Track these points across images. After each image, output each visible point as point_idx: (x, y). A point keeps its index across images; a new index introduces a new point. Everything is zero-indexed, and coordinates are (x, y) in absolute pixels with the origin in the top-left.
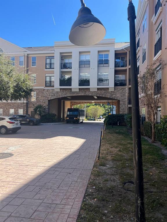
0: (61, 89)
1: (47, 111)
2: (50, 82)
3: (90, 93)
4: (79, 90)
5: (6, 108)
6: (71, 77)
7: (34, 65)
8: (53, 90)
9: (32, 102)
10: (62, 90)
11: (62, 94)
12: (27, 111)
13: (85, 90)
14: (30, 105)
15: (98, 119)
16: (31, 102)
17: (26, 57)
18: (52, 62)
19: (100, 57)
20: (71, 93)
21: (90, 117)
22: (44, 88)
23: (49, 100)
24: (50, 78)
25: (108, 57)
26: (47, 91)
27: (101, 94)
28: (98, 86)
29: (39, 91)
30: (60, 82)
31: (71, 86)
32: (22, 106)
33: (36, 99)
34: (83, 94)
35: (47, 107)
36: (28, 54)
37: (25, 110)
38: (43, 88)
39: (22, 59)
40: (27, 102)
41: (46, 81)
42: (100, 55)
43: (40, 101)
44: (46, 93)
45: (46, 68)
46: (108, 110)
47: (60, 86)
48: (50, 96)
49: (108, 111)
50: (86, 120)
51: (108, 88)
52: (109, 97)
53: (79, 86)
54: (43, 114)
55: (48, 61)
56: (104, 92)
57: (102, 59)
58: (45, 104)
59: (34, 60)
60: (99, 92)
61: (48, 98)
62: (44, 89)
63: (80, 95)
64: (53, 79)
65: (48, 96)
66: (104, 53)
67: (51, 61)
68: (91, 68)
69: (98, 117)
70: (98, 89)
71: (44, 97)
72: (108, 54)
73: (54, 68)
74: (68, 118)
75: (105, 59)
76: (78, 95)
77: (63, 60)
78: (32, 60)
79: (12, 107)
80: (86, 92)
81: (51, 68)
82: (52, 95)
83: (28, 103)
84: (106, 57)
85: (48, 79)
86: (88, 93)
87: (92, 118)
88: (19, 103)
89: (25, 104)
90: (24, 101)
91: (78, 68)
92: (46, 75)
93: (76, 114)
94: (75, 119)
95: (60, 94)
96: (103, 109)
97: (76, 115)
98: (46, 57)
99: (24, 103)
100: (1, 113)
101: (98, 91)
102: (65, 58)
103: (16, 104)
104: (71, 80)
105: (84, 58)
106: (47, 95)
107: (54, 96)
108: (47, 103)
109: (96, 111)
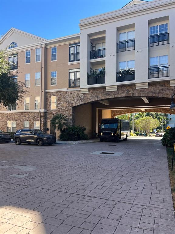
0: (89, 89)
1: (70, 123)
2: (75, 80)
3: (135, 91)
4: (118, 88)
5: (21, 121)
6: (104, 69)
7: (54, 60)
8: (79, 91)
9: (52, 110)
10: (91, 91)
11: (91, 97)
12: (45, 124)
13: (128, 88)
14: (49, 115)
15: (151, 134)
16: (50, 111)
17: (44, 49)
18: (78, 51)
19: (152, 32)
20: (104, 94)
21: (141, 131)
22: (67, 89)
23: (73, 108)
24: (75, 75)
25: (166, 29)
26: (71, 94)
27: (155, 93)
28: (149, 78)
29: (61, 94)
30: (88, 78)
31: (104, 82)
32: (39, 117)
33: (57, 106)
34: (124, 95)
35: (71, 117)
36: (46, 45)
37: (43, 123)
38: (65, 89)
39: (39, 52)
40: (46, 110)
41: (69, 80)
42: (151, 28)
43: (62, 109)
44: (70, 97)
45: (70, 61)
46: (164, 122)
47: (88, 84)
48: (75, 101)
49: (163, 124)
50: (135, 136)
51: (168, 82)
52: (170, 97)
53: (117, 82)
54: (65, 127)
55: (73, 51)
56: (160, 88)
57: (155, 34)
58: (68, 114)
59: (54, 51)
60: (152, 89)
61: (72, 104)
62: (67, 92)
63: (119, 96)
64: (78, 76)
65: (72, 101)
66: (158, 24)
67: (76, 50)
68: (136, 50)
69: (151, 131)
70: (150, 84)
71: (67, 102)
72: (166, 25)
73: (79, 60)
74: (102, 134)
75: (162, 32)
76: (116, 96)
77: (94, 47)
78: (52, 52)
79: (27, 119)
80: (128, 90)
81: (76, 60)
82: (77, 100)
83: (47, 112)
84: (163, 30)
85: (72, 77)
86: (132, 93)
87: (143, 132)
88: (35, 113)
89: (42, 114)
90: (41, 110)
91: (116, 54)
92: (70, 71)
93: (114, 127)
94: (112, 134)
95: (89, 96)
96: (158, 121)
97: (114, 129)
98: (70, 45)
99: (41, 112)
100: (14, 127)
101: (150, 88)
102: (97, 44)
103: (31, 114)
104: (105, 73)
105: (125, 37)
106: (71, 99)
107: (80, 101)
108: (71, 111)
109: (148, 123)
